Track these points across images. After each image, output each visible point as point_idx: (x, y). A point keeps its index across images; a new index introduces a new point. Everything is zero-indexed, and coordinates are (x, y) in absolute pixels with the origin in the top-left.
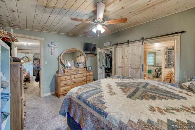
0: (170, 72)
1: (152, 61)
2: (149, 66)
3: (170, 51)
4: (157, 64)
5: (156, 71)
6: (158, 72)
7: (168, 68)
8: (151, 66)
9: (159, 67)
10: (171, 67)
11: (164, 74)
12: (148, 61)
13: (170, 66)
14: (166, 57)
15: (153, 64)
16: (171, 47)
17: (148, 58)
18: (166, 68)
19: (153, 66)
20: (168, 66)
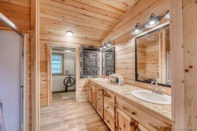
0: (86, 84)
1: (59, 66)
2: (54, 75)
3: (86, 53)
4: (66, 71)
5: (64, 82)
6: (67, 83)
7: (84, 78)
8: (57, 74)
9: (68, 76)
10: (88, 76)
11: (80, 87)
12: (53, 66)
13: (86, 75)
14: (81, 61)
15: (60, 72)
16: (87, 47)
17: (53, 62)
18: (81, 78)
19: (61, 74)
20: (84, 74)
